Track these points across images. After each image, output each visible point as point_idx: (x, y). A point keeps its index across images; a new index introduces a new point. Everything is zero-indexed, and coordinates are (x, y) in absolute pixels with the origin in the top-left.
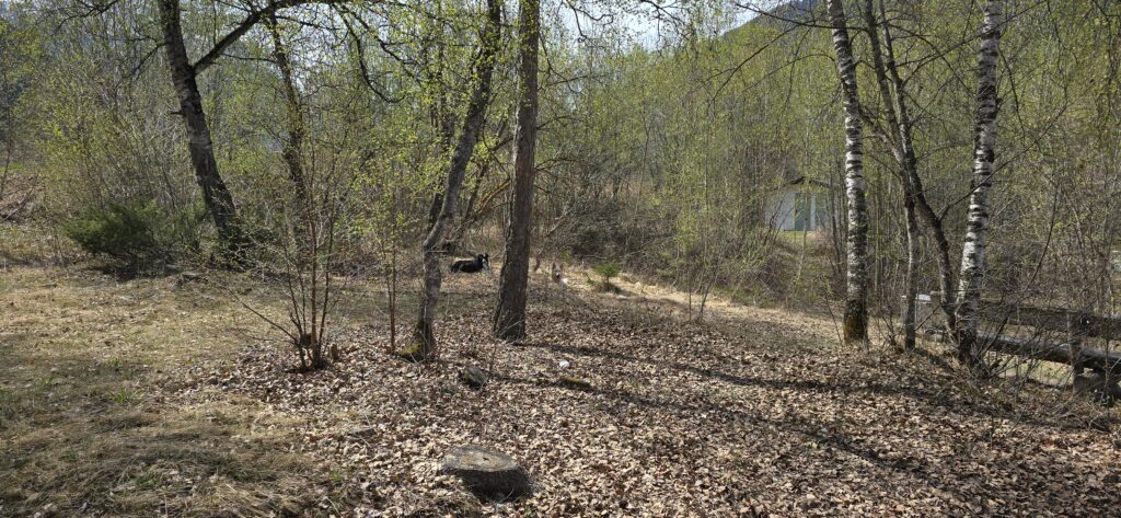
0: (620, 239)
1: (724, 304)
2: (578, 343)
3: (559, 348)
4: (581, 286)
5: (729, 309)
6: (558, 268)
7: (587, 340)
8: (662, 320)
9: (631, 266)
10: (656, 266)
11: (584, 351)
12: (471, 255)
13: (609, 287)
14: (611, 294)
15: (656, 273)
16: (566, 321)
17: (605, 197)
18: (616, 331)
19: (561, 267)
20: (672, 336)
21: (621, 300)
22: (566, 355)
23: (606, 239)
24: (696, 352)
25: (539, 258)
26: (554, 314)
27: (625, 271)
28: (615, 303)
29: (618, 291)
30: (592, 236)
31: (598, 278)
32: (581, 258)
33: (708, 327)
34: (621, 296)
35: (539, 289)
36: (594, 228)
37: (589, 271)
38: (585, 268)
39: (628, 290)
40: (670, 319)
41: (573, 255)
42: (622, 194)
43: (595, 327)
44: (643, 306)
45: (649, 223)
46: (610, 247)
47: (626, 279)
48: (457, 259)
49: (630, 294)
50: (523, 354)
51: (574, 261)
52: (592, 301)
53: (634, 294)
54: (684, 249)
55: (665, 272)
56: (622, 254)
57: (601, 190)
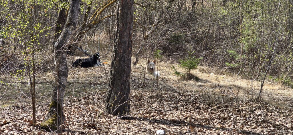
0: (198, 42)
1: (277, 87)
2: (170, 117)
3: (155, 121)
4: (170, 77)
5: (281, 92)
6: (152, 62)
7: (176, 115)
8: (231, 99)
9: (207, 61)
10: (225, 61)
11: (174, 123)
12: (87, 54)
13: (190, 77)
14: (192, 82)
15: (225, 66)
16: (160, 102)
17: (186, 10)
18: (198, 108)
19: (155, 62)
20: (239, 111)
21: (199, 86)
22: (161, 126)
23: (187, 41)
24: (257, 122)
25: (138, 56)
26: (151, 97)
27: (202, 65)
28: (196, 88)
29: (197, 79)
30: (177, 38)
31: (183, 71)
32: (169, 56)
33: (266, 104)
34: (200, 83)
35: (138, 79)
36: (178, 33)
37: (176, 65)
38: (172, 63)
39: (205, 78)
40: (237, 99)
41: (163, 54)
42: (198, 7)
43: (182, 105)
44: (217, 90)
45: (219, 29)
46: (190, 47)
47: (203, 71)
48: (77, 58)
49: (206, 81)
50: (129, 125)
51: (164, 58)
52: (179, 87)
53: (209, 82)
54: (246, 48)
55: (232, 65)
56: (200, 52)
57: (182, 5)
